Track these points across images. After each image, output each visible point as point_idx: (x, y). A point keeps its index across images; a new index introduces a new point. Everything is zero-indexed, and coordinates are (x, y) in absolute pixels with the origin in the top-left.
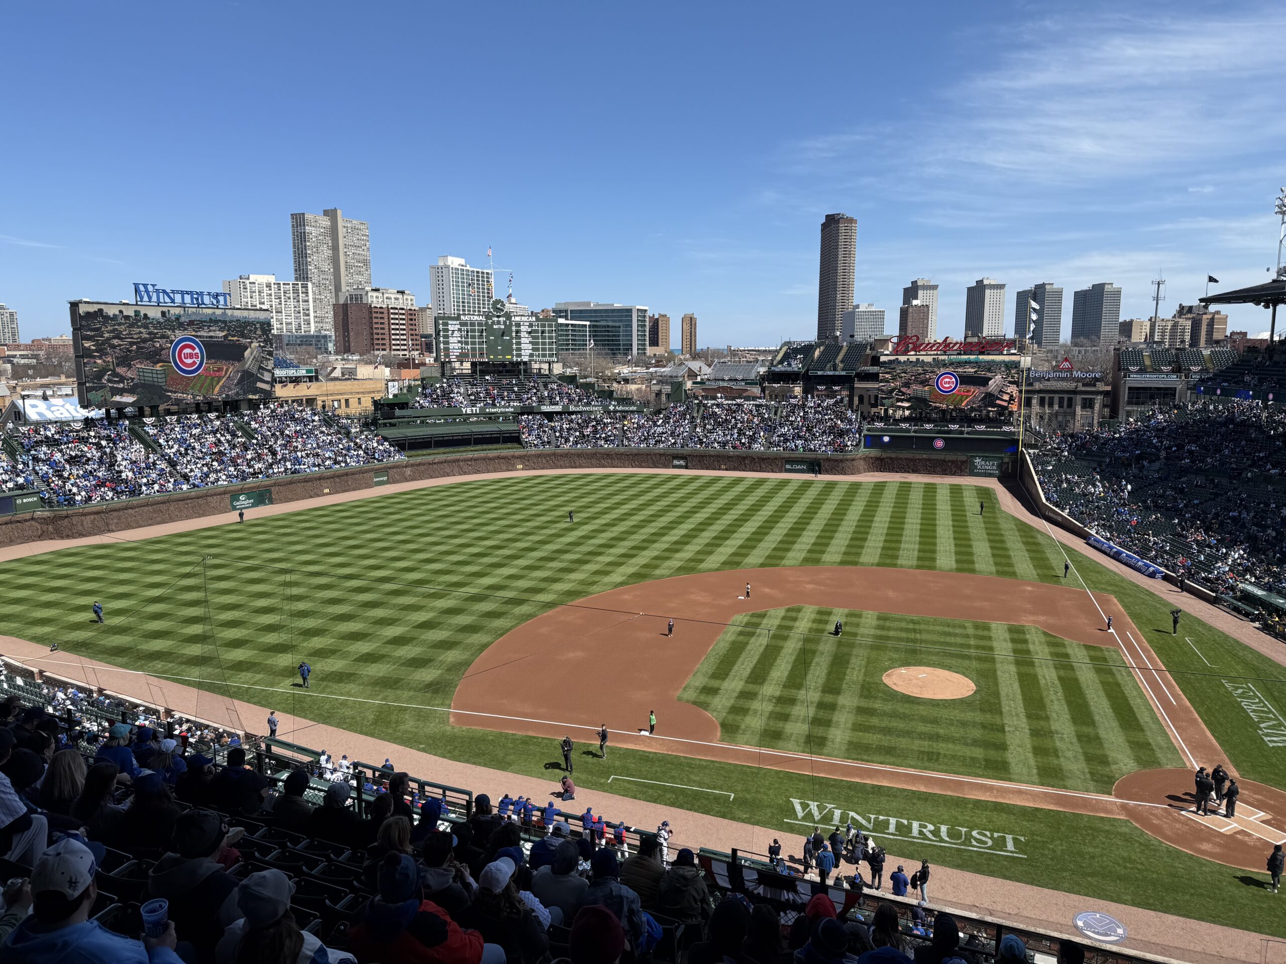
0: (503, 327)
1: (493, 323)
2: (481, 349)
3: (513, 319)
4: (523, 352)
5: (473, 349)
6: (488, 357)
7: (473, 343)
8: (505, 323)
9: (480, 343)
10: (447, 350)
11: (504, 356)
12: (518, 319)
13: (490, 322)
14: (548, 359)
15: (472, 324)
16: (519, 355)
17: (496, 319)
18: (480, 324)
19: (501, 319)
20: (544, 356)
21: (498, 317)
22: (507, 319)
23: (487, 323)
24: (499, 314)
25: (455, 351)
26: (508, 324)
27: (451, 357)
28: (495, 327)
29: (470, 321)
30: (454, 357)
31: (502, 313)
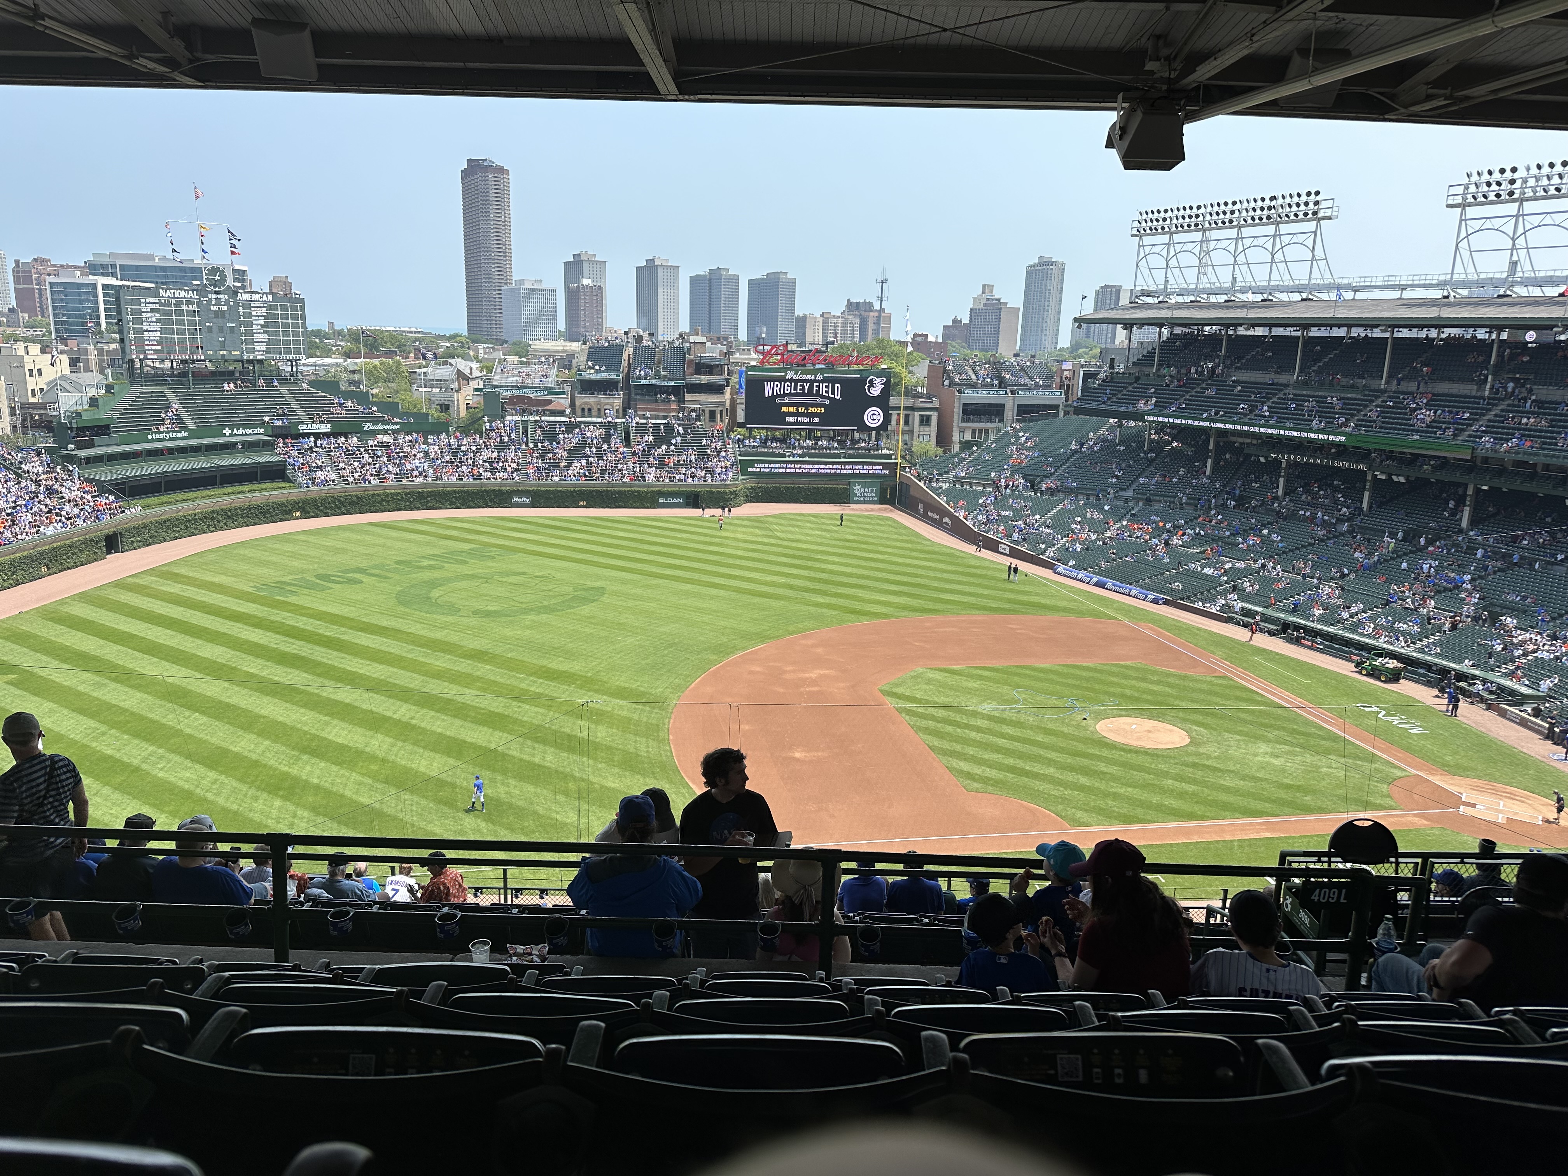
0: (225, 308)
1: (210, 302)
2: (193, 341)
3: (239, 296)
4: (257, 346)
5: (182, 341)
6: (204, 353)
7: (181, 332)
8: (227, 303)
10: (140, 342)
11: (228, 351)
12: (246, 297)
13: (205, 300)
14: (292, 356)
15: (179, 303)
16: (253, 351)
17: (213, 296)
18: (189, 304)
19: (221, 296)
20: (287, 351)
21: (217, 293)
22: (230, 297)
23: (199, 303)
24: (217, 289)
25: (152, 343)
26: (232, 303)
27: (147, 352)
28: (212, 308)
29: (174, 297)
30: (152, 352)
31: (222, 288)
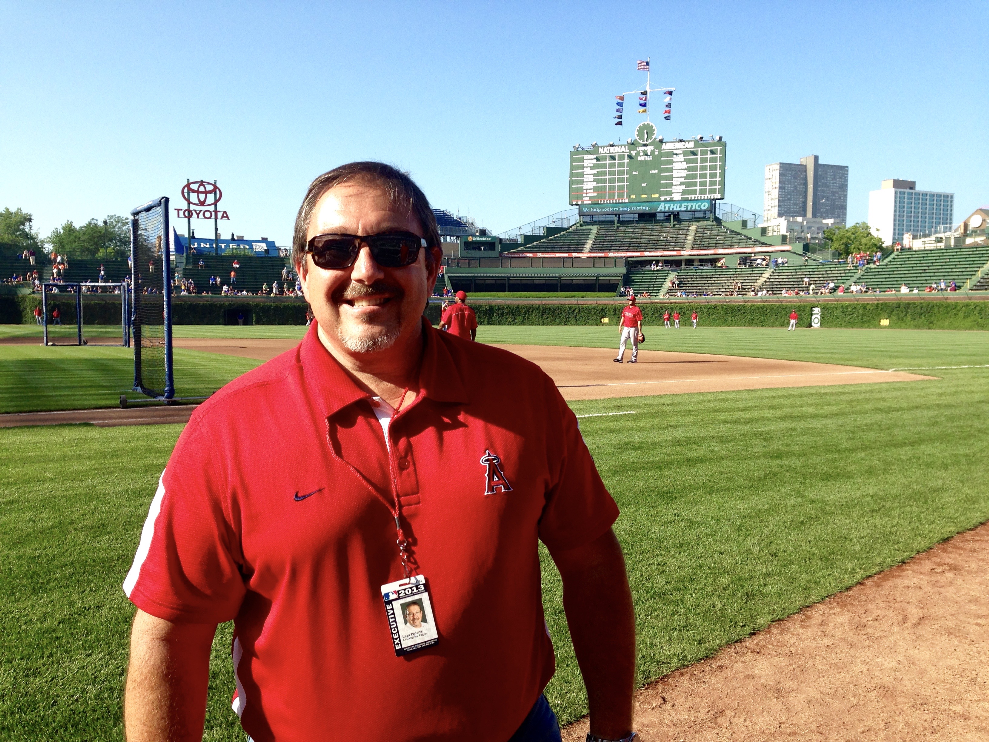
0: (651, 158)
1: (638, 154)
2: (621, 188)
3: (664, 147)
4: (675, 189)
5: (612, 188)
6: (628, 196)
7: (612, 181)
8: (653, 152)
9: (621, 180)
10: (580, 191)
11: (649, 194)
12: (669, 146)
13: (634, 153)
15: (613, 158)
16: (670, 193)
17: (642, 148)
18: (621, 157)
19: (649, 148)
20: (702, 192)
21: (646, 145)
22: (655, 148)
23: (630, 157)
24: (645, 142)
25: (588, 191)
26: (657, 153)
27: (584, 199)
28: (640, 159)
29: (610, 153)
30: (588, 198)
31: (650, 141)
